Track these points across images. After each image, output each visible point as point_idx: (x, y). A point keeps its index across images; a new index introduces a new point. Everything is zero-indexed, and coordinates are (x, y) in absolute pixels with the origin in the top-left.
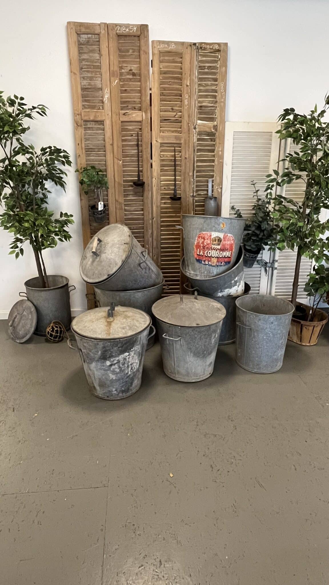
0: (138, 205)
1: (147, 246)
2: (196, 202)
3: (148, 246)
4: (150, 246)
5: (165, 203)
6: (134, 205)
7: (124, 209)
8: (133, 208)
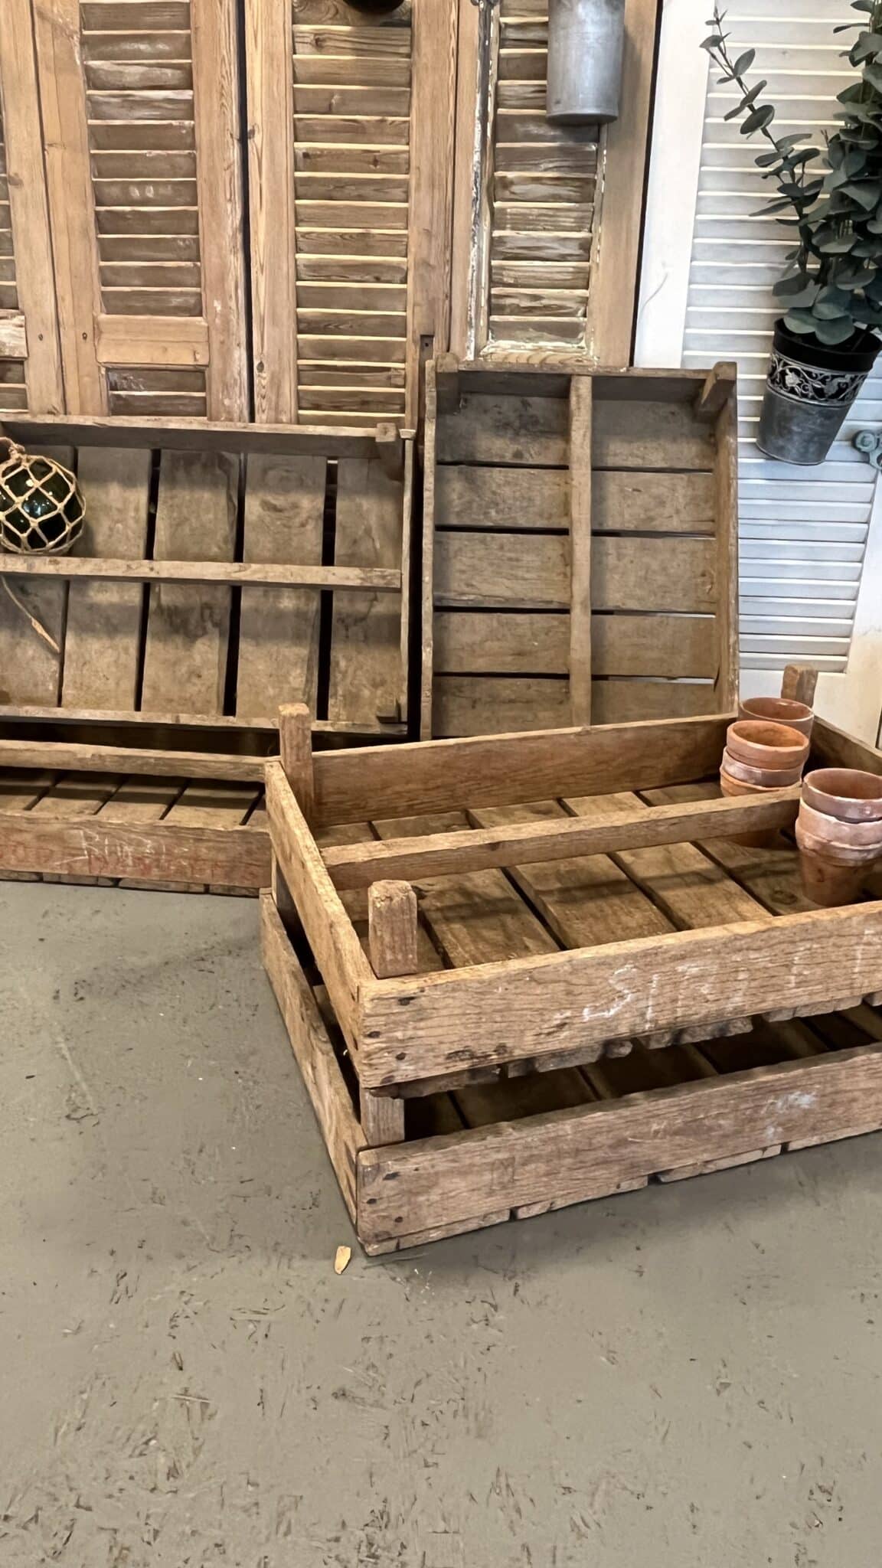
0: (161, 46)
1: (218, 306)
2: (503, 44)
3: (225, 306)
4: (233, 304)
5: (319, 43)
6: (143, 47)
7: (87, 69)
8: (133, 71)
